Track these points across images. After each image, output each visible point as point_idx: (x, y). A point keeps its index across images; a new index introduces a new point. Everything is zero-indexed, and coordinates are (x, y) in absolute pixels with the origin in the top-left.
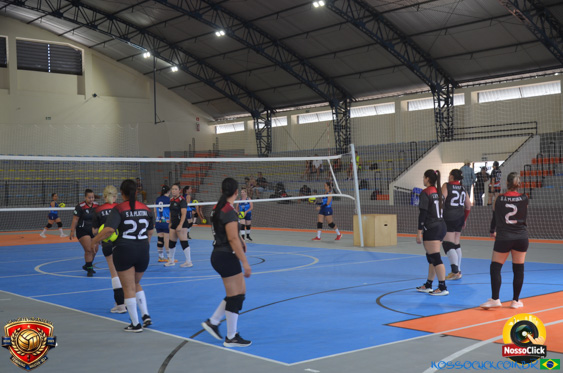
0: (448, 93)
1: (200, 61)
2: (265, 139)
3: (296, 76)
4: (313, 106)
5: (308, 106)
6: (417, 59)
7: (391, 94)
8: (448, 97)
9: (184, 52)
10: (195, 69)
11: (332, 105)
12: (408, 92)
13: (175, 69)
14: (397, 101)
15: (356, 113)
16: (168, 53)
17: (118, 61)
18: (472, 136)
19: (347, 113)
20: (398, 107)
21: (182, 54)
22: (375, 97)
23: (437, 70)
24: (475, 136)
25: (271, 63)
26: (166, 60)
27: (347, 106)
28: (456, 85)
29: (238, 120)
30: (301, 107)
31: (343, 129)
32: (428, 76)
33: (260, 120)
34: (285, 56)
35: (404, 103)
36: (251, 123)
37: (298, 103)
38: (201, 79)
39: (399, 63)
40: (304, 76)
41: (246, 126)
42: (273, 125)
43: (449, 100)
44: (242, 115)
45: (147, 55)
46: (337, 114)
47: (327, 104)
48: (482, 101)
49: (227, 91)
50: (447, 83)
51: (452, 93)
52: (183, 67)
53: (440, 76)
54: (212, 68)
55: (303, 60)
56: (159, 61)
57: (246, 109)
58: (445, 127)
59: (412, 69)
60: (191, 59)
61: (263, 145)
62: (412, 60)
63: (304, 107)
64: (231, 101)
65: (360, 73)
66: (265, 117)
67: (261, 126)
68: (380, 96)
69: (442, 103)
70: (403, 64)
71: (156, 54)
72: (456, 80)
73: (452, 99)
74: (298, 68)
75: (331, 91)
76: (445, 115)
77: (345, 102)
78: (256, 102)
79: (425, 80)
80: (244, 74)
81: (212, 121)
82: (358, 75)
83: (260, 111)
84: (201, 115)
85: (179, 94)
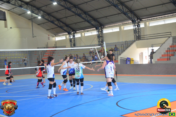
0: (138, 23)
1: (49, 14)
2: (73, 42)
3: (83, 18)
4: (90, 29)
5: (88, 30)
6: (127, 11)
7: (117, 24)
8: (138, 24)
9: (43, 11)
10: (47, 17)
11: (97, 29)
12: (124, 23)
13: (40, 18)
14: (120, 26)
15: (105, 31)
16: (37, 11)
17: (19, 15)
18: (147, 38)
19: (102, 31)
20: (120, 29)
21: (42, 12)
22: (112, 25)
23: (134, 15)
24: (148, 38)
25: (74, 14)
26: (36, 14)
27: (102, 29)
28: (141, 20)
29: (63, 35)
30: (85, 30)
31: (100, 37)
32: (131, 17)
33: (71, 35)
34: (79, 11)
35: (122, 27)
36: (68, 36)
37: (84, 28)
38: (49, 21)
39: (120, 12)
40: (86, 19)
41: (66, 37)
42: (76, 36)
43: (138, 26)
44: (65, 34)
45: (29, 12)
46: (98, 32)
47: (95, 28)
48: (150, 25)
49: (59, 25)
50: (138, 19)
51: (140, 23)
52: (43, 16)
53: (135, 17)
54: (53, 17)
55: (85, 13)
56: (34, 14)
57: (66, 31)
58: (137, 35)
59: (125, 14)
60: (45, 14)
61: (72, 44)
62: (125, 11)
63: (87, 30)
64: (60, 29)
65: (106, 17)
66: (73, 34)
67: (72, 37)
68: (113, 25)
69: (136, 27)
70: (122, 13)
71: (32, 12)
72: (141, 18)
73: (140, 25)
74: (84, 16)
75: (96, 24)
76: (137, 31)
77: (101, 27)
78: (69, 28)
79: (130, 18)
80: (64, 19)
81: (54, 36)
82: (106, 18)
83: (71, 31)
84: (50, 34)
85: (42, 27)
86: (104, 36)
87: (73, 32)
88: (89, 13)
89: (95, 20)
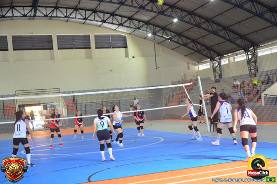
2: (218, 71)
3: (222, 37)
9: (170, 31)
15: (261, 53)
17: (144, 39)
19: (255, 54)
22: (270, 43)
26: (160, 36)
27: (255, 50)
33: (215, 62)
37: (233, 51)
38: (180, 44)
41: (210, 65)
42: (222, 63)
49: (195, 48)
54: (185, 37)
57: (207, 57)
61: (217, 75)
66: (218, 60)
68: (272, 43)
78: (212, 52)
80: (201, 39)
81: (196, 64)
82: (255, 33)
83: (214, 57)
84: (190, 61)
85: (177, 52)
86: (258, 61)
87: (218, 57)
88: (231, 28)
89: (242, 37)
